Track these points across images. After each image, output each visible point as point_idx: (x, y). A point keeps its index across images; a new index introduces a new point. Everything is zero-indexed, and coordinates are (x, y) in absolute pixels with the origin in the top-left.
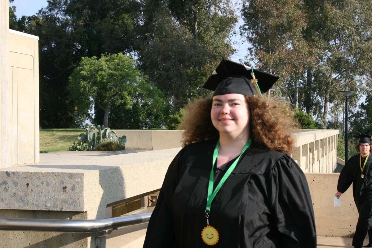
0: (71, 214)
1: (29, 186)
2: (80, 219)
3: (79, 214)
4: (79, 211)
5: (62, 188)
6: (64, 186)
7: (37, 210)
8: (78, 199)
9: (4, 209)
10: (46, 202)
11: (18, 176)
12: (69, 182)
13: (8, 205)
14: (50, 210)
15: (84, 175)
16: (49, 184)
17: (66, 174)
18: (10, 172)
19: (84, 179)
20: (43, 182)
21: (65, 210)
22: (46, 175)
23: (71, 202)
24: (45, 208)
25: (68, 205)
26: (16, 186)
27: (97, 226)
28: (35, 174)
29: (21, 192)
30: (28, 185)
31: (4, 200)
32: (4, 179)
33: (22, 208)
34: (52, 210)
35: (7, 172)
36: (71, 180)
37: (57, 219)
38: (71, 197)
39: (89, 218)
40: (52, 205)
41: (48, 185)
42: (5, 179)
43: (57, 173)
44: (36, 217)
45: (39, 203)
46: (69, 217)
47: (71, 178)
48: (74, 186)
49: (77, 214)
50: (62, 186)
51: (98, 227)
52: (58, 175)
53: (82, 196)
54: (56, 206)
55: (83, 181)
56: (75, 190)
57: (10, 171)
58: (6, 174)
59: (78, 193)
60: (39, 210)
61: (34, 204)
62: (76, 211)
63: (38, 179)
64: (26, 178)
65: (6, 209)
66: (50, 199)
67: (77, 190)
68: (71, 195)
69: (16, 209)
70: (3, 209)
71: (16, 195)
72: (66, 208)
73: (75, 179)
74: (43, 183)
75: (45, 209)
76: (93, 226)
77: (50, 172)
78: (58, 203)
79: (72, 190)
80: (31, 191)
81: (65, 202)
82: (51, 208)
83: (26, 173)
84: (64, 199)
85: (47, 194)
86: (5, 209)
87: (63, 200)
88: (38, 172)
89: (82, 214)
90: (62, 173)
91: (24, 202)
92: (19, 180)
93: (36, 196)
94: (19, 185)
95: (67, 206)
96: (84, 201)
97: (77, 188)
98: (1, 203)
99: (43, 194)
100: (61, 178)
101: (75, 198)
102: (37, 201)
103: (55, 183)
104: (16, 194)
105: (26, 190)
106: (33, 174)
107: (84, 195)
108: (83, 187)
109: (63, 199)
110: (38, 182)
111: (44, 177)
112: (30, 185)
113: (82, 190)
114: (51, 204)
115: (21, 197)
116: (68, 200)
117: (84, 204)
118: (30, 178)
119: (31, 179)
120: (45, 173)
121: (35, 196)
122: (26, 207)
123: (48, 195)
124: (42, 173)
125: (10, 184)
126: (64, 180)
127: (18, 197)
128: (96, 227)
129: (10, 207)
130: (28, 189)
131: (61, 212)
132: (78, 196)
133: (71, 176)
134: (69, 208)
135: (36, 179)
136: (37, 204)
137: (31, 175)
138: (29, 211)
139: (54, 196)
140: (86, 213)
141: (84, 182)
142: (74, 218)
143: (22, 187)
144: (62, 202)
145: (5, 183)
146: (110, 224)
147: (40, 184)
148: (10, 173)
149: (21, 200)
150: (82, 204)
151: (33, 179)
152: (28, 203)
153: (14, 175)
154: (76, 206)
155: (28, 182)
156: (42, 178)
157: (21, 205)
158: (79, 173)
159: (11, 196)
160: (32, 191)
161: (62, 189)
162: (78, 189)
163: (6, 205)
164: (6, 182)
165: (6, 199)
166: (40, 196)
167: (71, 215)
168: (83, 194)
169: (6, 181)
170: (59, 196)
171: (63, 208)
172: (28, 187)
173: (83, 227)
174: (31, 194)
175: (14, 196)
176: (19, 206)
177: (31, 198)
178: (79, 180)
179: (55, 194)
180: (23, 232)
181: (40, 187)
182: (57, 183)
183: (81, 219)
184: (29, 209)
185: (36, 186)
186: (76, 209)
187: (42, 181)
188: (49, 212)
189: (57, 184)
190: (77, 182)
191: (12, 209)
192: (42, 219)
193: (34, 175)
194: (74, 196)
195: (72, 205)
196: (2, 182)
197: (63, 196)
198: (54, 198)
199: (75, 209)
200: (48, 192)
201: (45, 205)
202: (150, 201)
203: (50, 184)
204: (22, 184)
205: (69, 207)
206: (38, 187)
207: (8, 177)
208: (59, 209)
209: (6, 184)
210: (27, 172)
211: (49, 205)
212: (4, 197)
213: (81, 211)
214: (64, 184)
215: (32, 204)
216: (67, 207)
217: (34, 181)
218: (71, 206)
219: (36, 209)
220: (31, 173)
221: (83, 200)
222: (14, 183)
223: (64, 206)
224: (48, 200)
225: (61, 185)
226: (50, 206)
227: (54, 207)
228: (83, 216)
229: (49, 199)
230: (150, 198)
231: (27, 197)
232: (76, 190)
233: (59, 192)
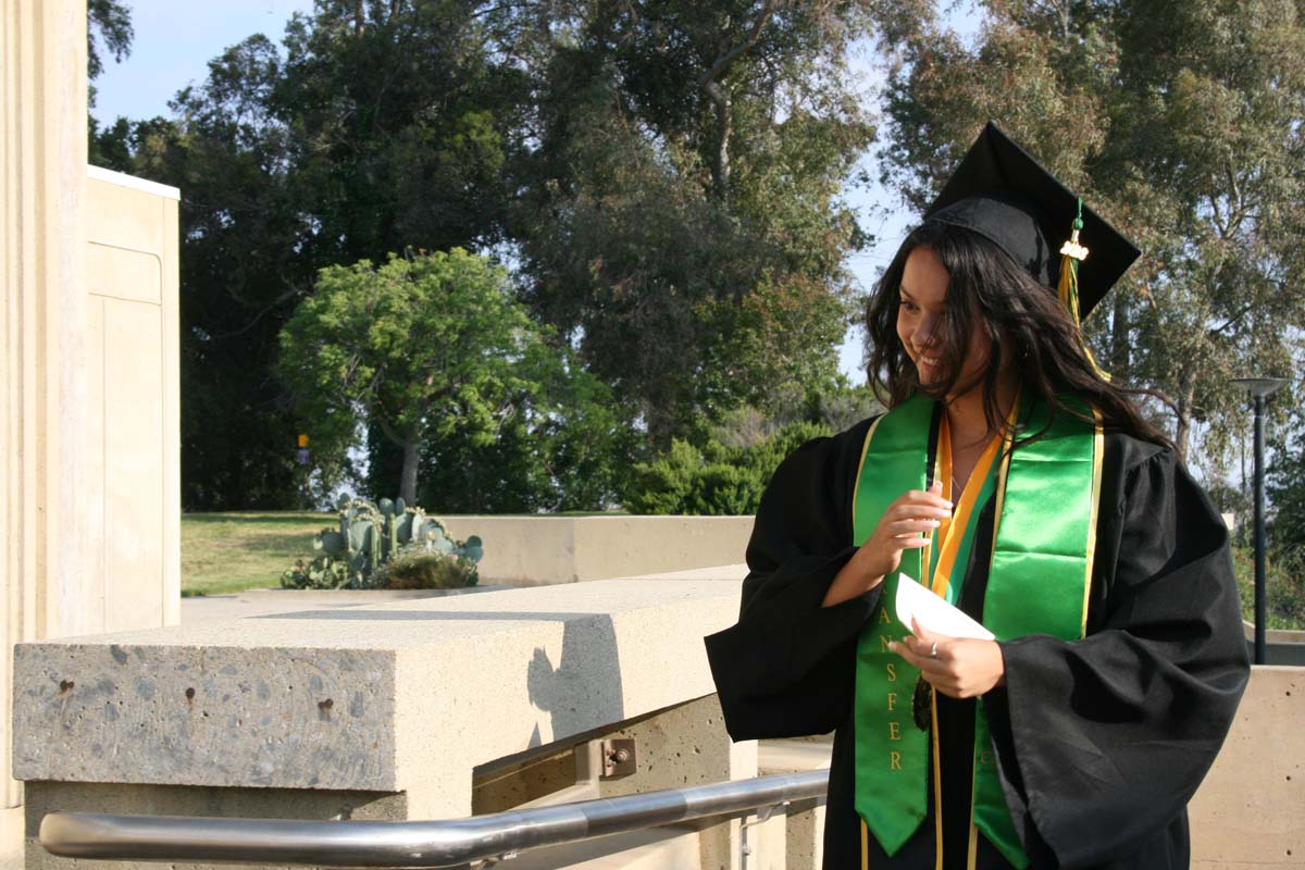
0: (349, 801)
1: (195, 697)
2: (380, 819)
3: (377, 799)
4: (378, 789)
5: (315, 703)
6: (324, 699)
7: (224, 785)
8: (376, 745)
9: (103, 781)
10: (256, 757)
11: (157, 662)
12: (341, 685)
13: (118, 767)
14: (272, 786)
15: (397, 658)
16: (268, 691)
17: (333, 657)
18: (125, 646)
19: (397, 674)
20: (246, 682)
21: (326, 787)
22: (258, 659)
23: (350, 758)
24: (255, 777)
25: (336, 767)
26: (147, 699)
27: (445, 845)
28: (216, 654)
29: (167, 719)
30: (190, 693)
31: (103, 748)
32: (104, 674)
33: (170, 777)
34: (280, 786)
35: (114, 648)
36: (348, 676)
37: (296, 818)
38: (348, 738)
39: (412, 816)
40: (280, 767)
41: (264, 696)
42: (108, 671)
43: (298, 650)
44: (218, 812)
45: (231, 758)
46: (341, 811)
47: (350, 670)
48: (359, 698)
49: (370, 801)
50: (317, 699)
51: (448, 849)
52: (301, 659)
53: (388, 736)
54: (293, 773)
55: (393, 680)
56: (363, 714)
57: (125, 642)
58: (111, 656)
59: (374, 723)
60: (230, 784)
61: (213, 763)
62: (366, 788)
63: (228, 673)
64: (183, 667)
65: (112, 783)
66: (271, 747)
67: (372, 711)
68: (348, 732)
69: (146, 782)
70: (99, 783)
71: (146, 730)
72: (328, 780)
73: (364, 670)
74: (246, 685)
75: (254, 781)
76: (429, 846)
77: (273, 647)
78: (303, 759)
79: (353, 712)
80: (202, 715)
81: (328, 755)
82: (274, 779)
83: (184, 652)
84: (324, 744)
85: (262, 728)
86: (106, 784)
87: (319, 749)
88: (228, 648)
89: (387, 800)
90: (318, 650)
91: (178, 755)
92: (160, 675)
93: (219, 734)
94: (160, 695)
95: (335, 770)
96: (397, 754)
97: (369, 703)
98: (95, 759)
99: (245, 728)
100: (314, 671)
101: (364, 744)
102: (223, 753)
103: (291, 688)
104: (149, 729)
105: (186, 712)
106: (210, 655)
107: (395, 729)
108: (393, 700)
109: (321, 746)
110: (227, 684)
111: (248, 665)
112: (199, 695)
113: (390, 714)
114: (275, 764)
115: (167, 740)
116: (339, 749)
117: (397, 762)
118: (200, 668)
119: (204, 673)
120: (253, 650)
121: (215, 735)
122: (181, 776)
123: (266, 730)
124: (241, 651)
125: (126, 691)
126: (323, 676)
127: (155, 738)
128: (441, 848)
129: (124, 775)
130: (191, 710)
131: (311, 791)
132: (375, 736)
133: (350, 660)
134: (342, 779)
135: (220, 672)
136: (222, 763)
137: (202, 659)
138: (193, 789)
139: (288, 735)
140: (402, 797)
141: (397, 685)
142: (357, 814)
143: (171, 700)
144: (315, 755)
145: (107, 687)
146: (490, 839)
147: (236, 692)
148: (127, 651)
149: (168, 747)
150: (390, 765)
151: (211, 672)
152: (191, 759)
153: (140, 657)
154: (368, 771)
155: (191, 685)
156: (245, 667)
157: (168, 769)
158: (379, 652)
159: (130, 734)
160: (206, 715)
161: (317, 709)
162: (374, 707)
163: (112, 769)
164: (113, 684)
165: (111, 746)
166: (235, 736)
167: (347, 805)
168: (393, 726)
169: (109, 681)
170: (303, 734)
171: (320, 776)
172: (190, 703)
173: (397, 846)
174: (204, 728)
175: (141, 736)
176: (160, 773)
177: (203, 743)
178: (379, 674)
179: (289, 725)
180: (173, 867)
181: (236, 701)
182: (298, 686)
183: (385, 818)
184: (193, 783)
185: (220, 697)
186: (366, 781)
187: (241, 679)
188: (268, 793)
189: (299, 693)
190: (371, 685)
191: (132, 782)
192: (241, 817)
193: (212, 658)
194: (361, 736)
195: (350, 769)
196: (96, 683)
197: (321, 735)
198: (285, 740)
199: (363, 781)
200: (266, 721)
201: (255, 767)
202: (607, 758)
203: (271, 689)
204: (170, 692)
205: (342, 773)
206: (230, 700)
207: (118, 665)
208: (302, 783)
209: (111, 693)
210: (188, 649)
211: (268, 767)
212: (104, 738)
213: (384, 789)
214: (324, 689)
215: (206, 764)
216: (335, 775)
217: (215, 679)
218: (349, 774)
219: (219, 782)
220: (204, 651)
221: (394, 751)
222: (140, 688)
223: (321, 773)
224: (265, 748)
225: (314, 695)
226: (271, 772)
227: (286, 774)
228: (390, 809)
229: (268, 744)
230: (608, 746)
231: (189, 738)
232: (366, 713)
233: (306, 721)
